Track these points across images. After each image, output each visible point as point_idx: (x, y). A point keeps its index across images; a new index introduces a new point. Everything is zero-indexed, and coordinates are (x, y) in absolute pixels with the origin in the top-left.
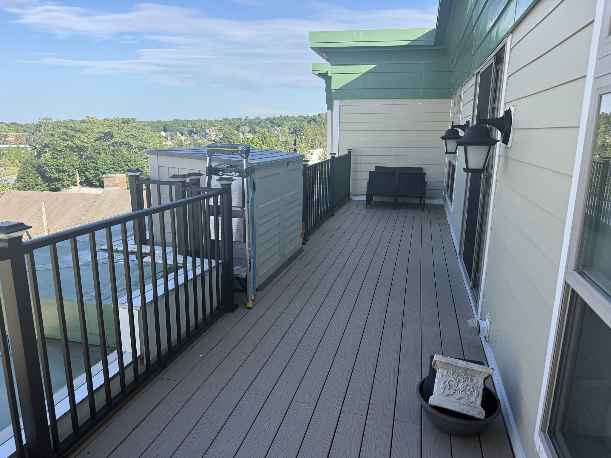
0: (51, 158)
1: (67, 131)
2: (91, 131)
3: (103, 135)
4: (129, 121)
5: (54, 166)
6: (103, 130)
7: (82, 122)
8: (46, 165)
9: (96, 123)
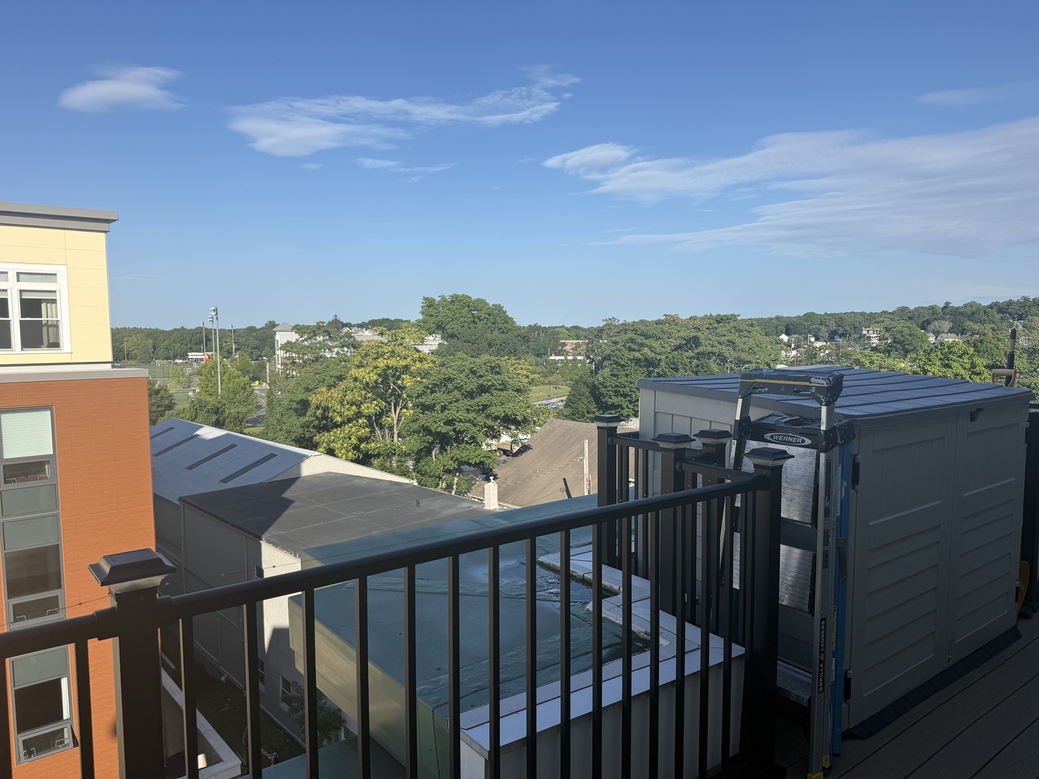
0: (611, 375)
1: (635, 336)
2: (668, 335)
3: (684, 342)
4: (728, 319)
5: (613, 386)
6: (686, 333)
7: (658, 322)
8: (603, 385)
9: (676, 325)
